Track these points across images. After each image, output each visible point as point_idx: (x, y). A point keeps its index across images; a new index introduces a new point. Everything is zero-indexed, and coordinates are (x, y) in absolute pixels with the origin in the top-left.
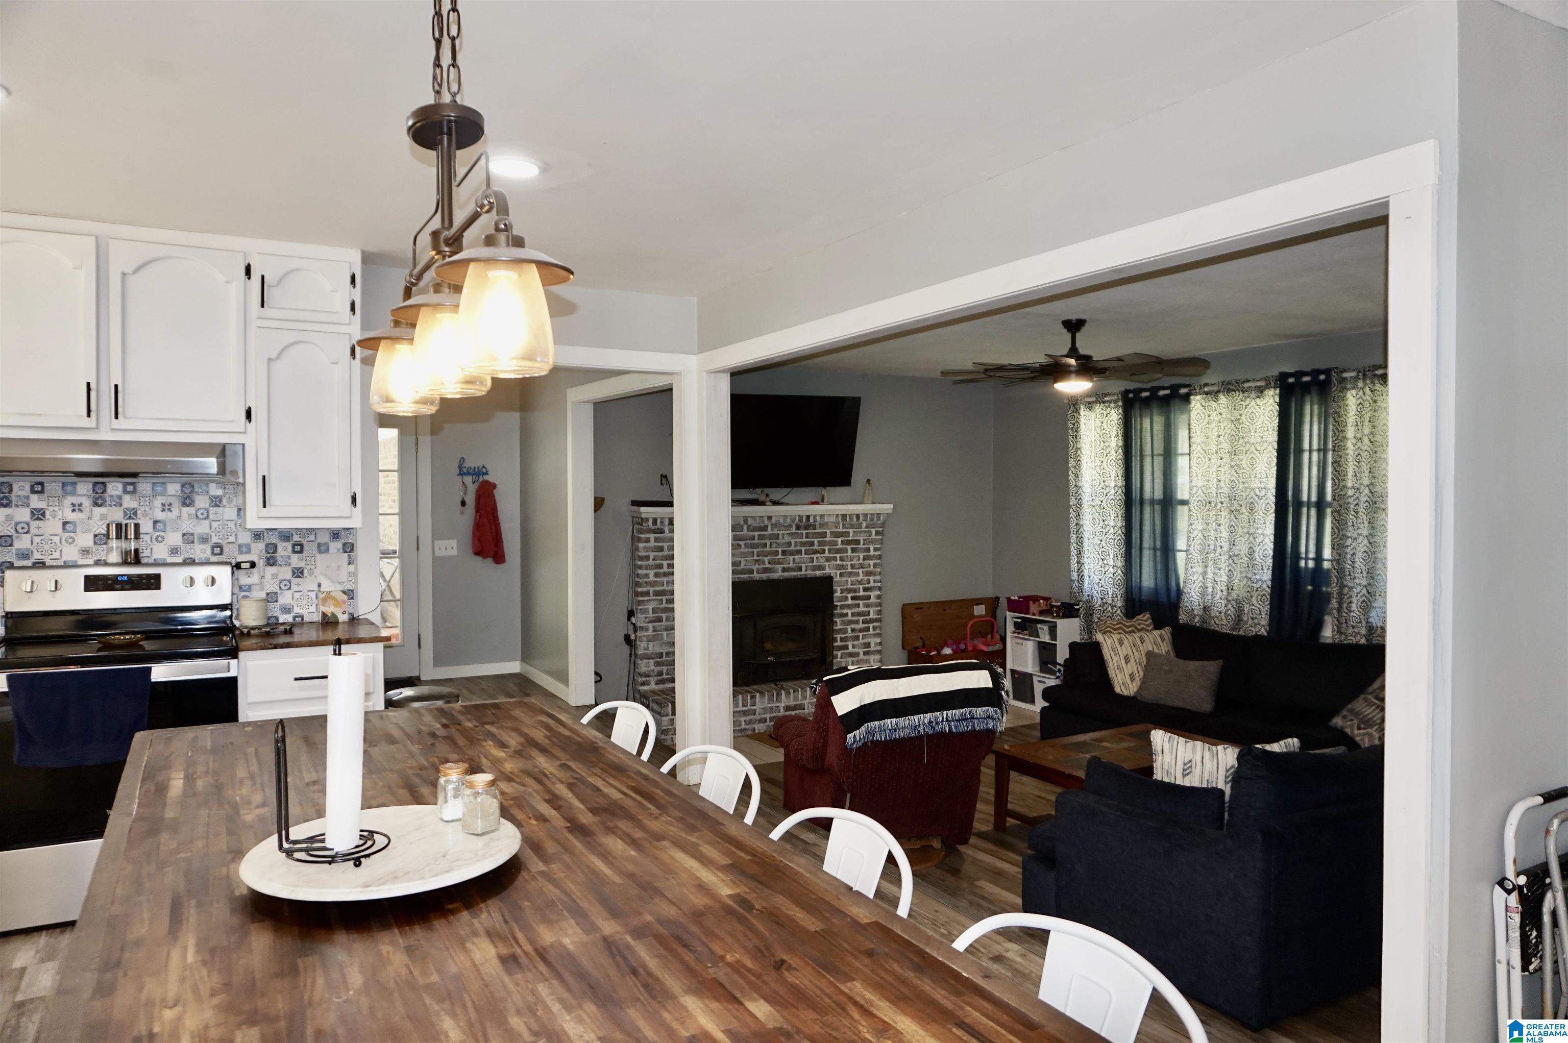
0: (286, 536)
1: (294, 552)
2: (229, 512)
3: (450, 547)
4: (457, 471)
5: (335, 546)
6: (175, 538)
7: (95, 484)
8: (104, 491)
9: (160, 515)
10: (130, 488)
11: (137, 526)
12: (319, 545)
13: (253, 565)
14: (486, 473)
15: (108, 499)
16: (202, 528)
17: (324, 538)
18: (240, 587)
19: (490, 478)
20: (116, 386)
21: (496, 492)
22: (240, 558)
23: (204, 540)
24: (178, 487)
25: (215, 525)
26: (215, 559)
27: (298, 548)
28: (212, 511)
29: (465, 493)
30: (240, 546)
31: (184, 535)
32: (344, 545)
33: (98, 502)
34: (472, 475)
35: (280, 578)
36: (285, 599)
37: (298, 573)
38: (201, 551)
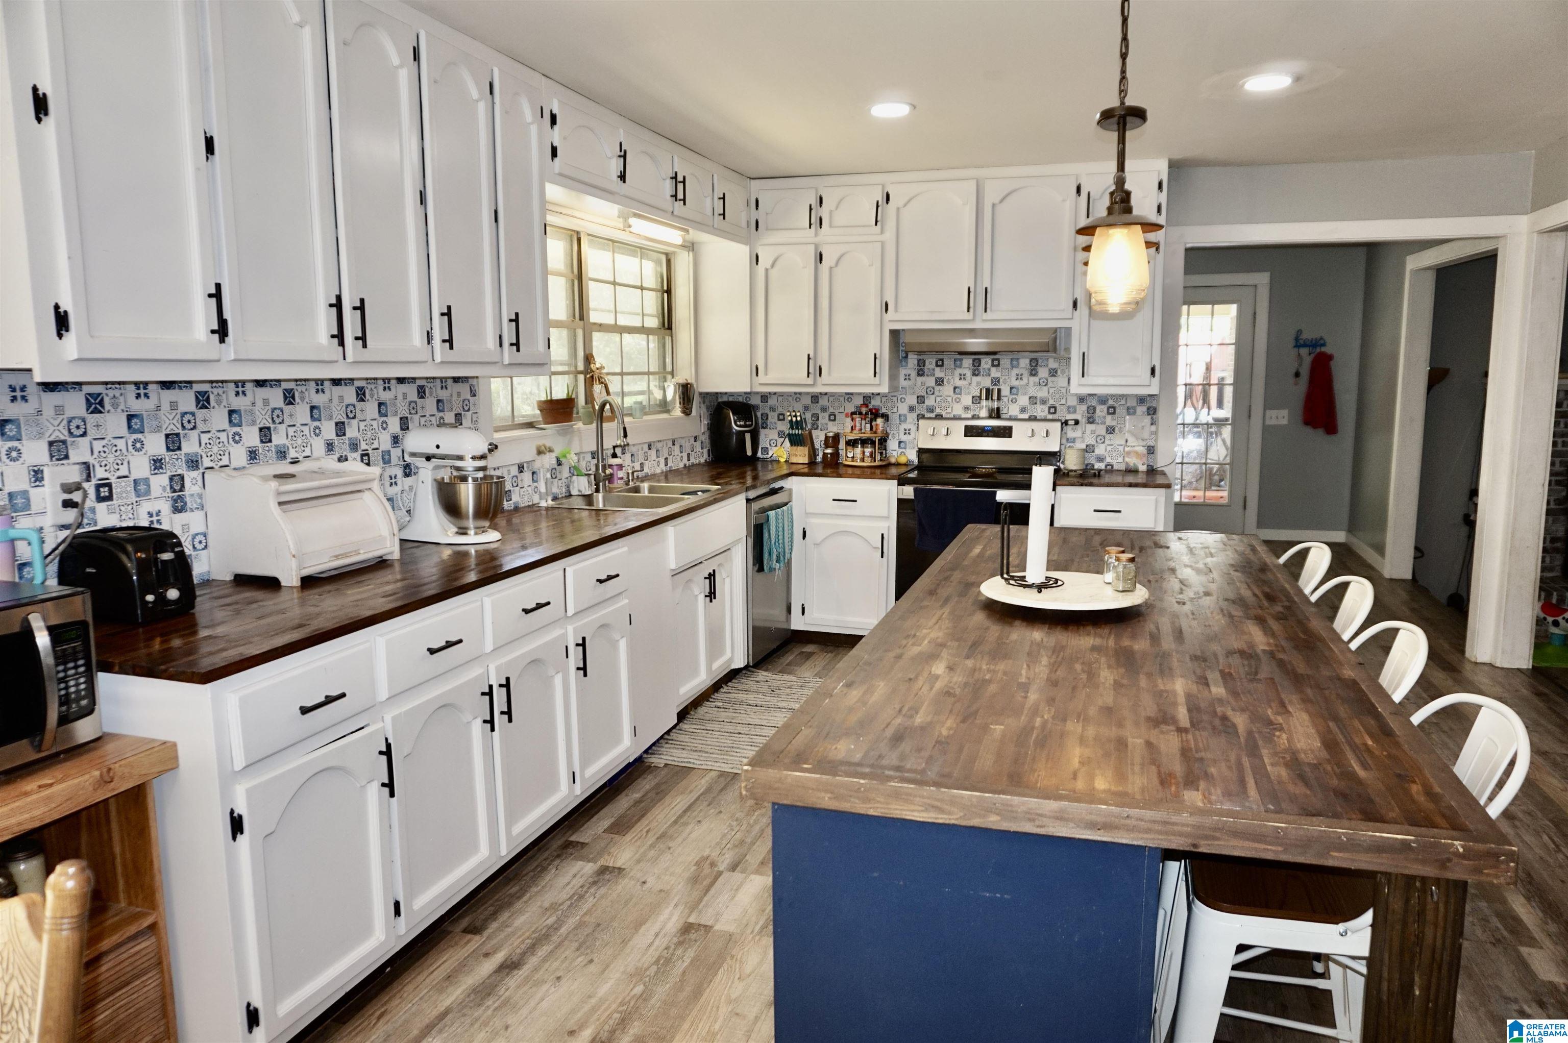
0: (1103, 400)
1: (1109, 413)
2: (1061, 381)
3: (1281, 417)
4: (1293, 343)
5: (1141, 409)
6: (1023, 400)
7: (974, 360)
8: (979, 365)
9: (1015, 383)
10: (996, 363)
11: (999, 391)
12: (1128, 408)
13: (1077, 422)
14: (1324, 345)
15: (982, 371)
16: (1042, 393)
17: (1132, 403)
18: (1068, 439)
19: (1327, 350)
20: (986, 289)
21: (1333, 364)
22: (1069, 417)
23: (1044, 402)
24: (1028, 361)
25: (1052, 390)
26: (1050, 417)
27: (1111, 410)
28: (1050, 379)
29: (1300, 365)
30: (1069, 407)
31: (1030, 398)
32: (1148, 409)
33: (975, 374)
34: (1309, 346)
35: (1097, 433)
36: (1100, 450)
37: (1111, 430)
38: (1041, 411)
